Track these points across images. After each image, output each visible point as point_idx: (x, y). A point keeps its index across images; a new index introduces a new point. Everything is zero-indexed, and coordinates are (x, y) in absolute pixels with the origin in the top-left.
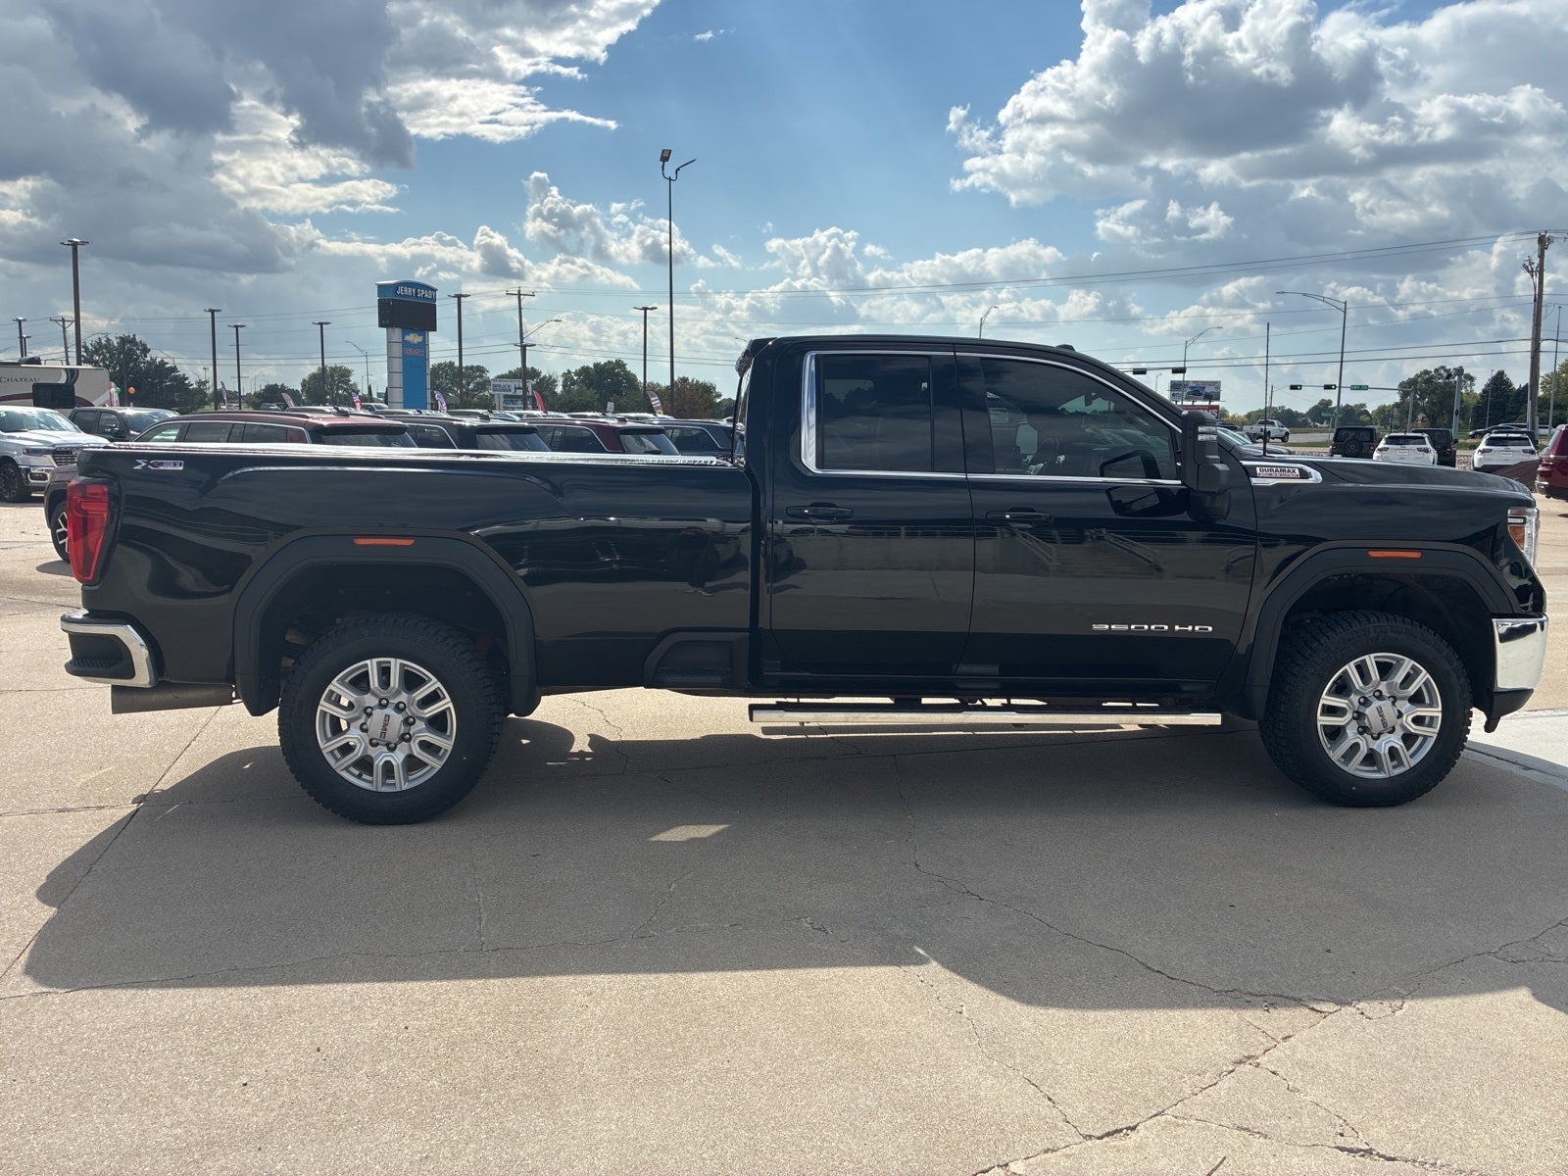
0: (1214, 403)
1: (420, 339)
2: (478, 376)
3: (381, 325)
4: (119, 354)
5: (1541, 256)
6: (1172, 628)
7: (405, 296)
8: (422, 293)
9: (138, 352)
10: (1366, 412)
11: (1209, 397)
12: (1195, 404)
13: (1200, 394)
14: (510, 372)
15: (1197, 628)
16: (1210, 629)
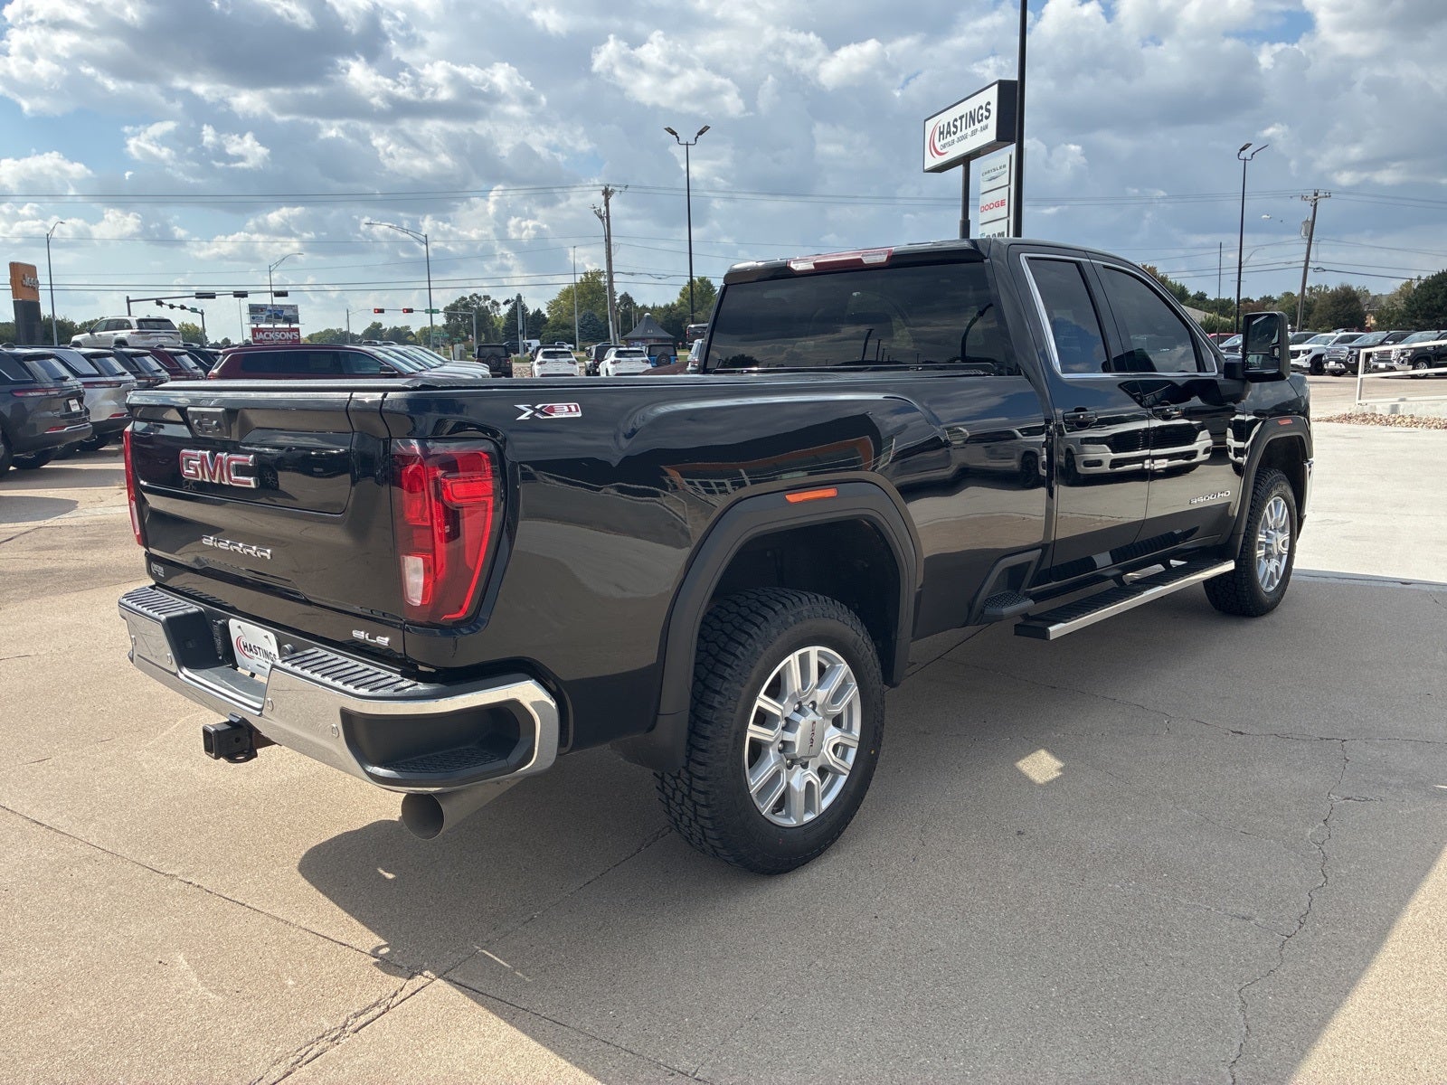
0: (294, 326)
5: (607, 205)
6: (1217, 496)
10: (411, 333)
11: (288, 320)
12: (276, 326)
13: (280, 318)
15: (1226, 494)
16: (1230, 493)
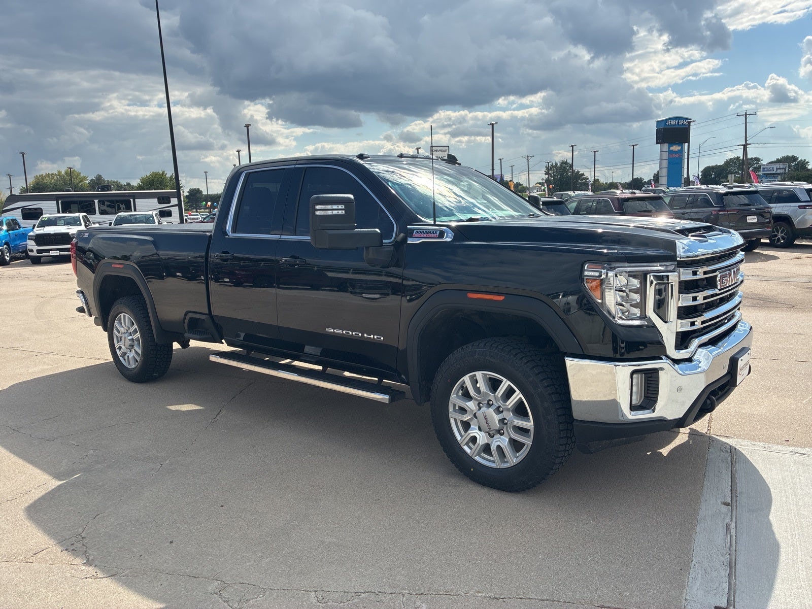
1: (679, 148)
2: (756, 164)
3: (657, 143)
4: (560, 170)
6: (363, 335)
7: (673, 125)
8: (681, 122)
9: (568, 168)
14: (778, 159)
15: (375, 337)
16: (382, 338)
